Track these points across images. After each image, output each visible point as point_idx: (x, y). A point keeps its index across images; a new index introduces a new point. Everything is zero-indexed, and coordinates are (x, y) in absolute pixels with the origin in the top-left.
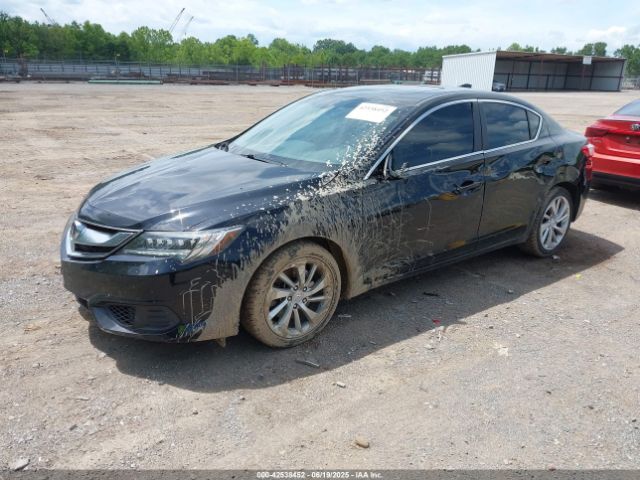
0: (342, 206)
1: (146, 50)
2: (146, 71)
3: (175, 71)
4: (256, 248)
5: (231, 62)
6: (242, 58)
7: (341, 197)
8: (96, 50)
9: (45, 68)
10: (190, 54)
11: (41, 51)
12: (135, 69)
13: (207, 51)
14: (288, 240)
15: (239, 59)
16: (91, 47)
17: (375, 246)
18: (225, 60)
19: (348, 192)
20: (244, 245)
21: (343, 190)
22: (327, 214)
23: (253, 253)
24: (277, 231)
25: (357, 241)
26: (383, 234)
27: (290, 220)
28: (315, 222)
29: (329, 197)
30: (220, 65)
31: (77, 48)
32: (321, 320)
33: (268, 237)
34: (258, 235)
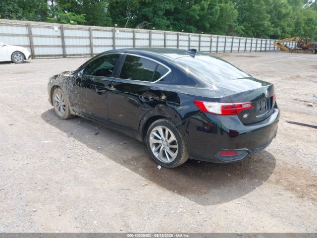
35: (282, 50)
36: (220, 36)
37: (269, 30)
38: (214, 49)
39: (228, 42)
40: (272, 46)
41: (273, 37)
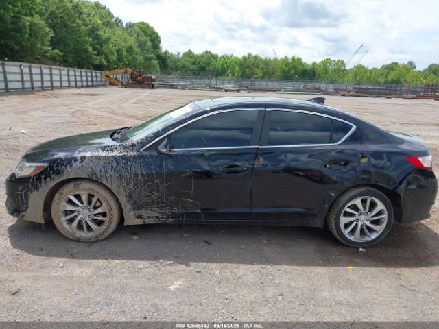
0: (115, 164)
1: (327, 72)
2: (323, 86)
3: (343, 87)
4: (51, 177)
5: (386, 82)
6: (395, 78)
7: (116, 159)
8: (296, 73)
9: (263, 84)
10: (356, 76)
11: (264, 74)
12: (317, 85)
13: (369, 74)
14: (70, 177)
15: (392, 79)
16: (292, 72)
17: (142, 194)
18: (382, 80)
19: (121, 157)
20: (45, 174)
21: (119, 155)
22: (101, 167)
23: (48, 179)
24: (64, 171)
25: (125, 189)
26: (148, 188)
27: (74, 166)
28: (90, 170)
29: (106, 158)
30: (377, 83)
31: (284, 71)
32: (101, 231)
33: (58, 173)
34: (54, 171)
35: (112, 84)
36: (33, 65)
37: (91, 57)
38: (28, 85)
39: (55, 75)
40: (99, 79)
41: (99, 67)
